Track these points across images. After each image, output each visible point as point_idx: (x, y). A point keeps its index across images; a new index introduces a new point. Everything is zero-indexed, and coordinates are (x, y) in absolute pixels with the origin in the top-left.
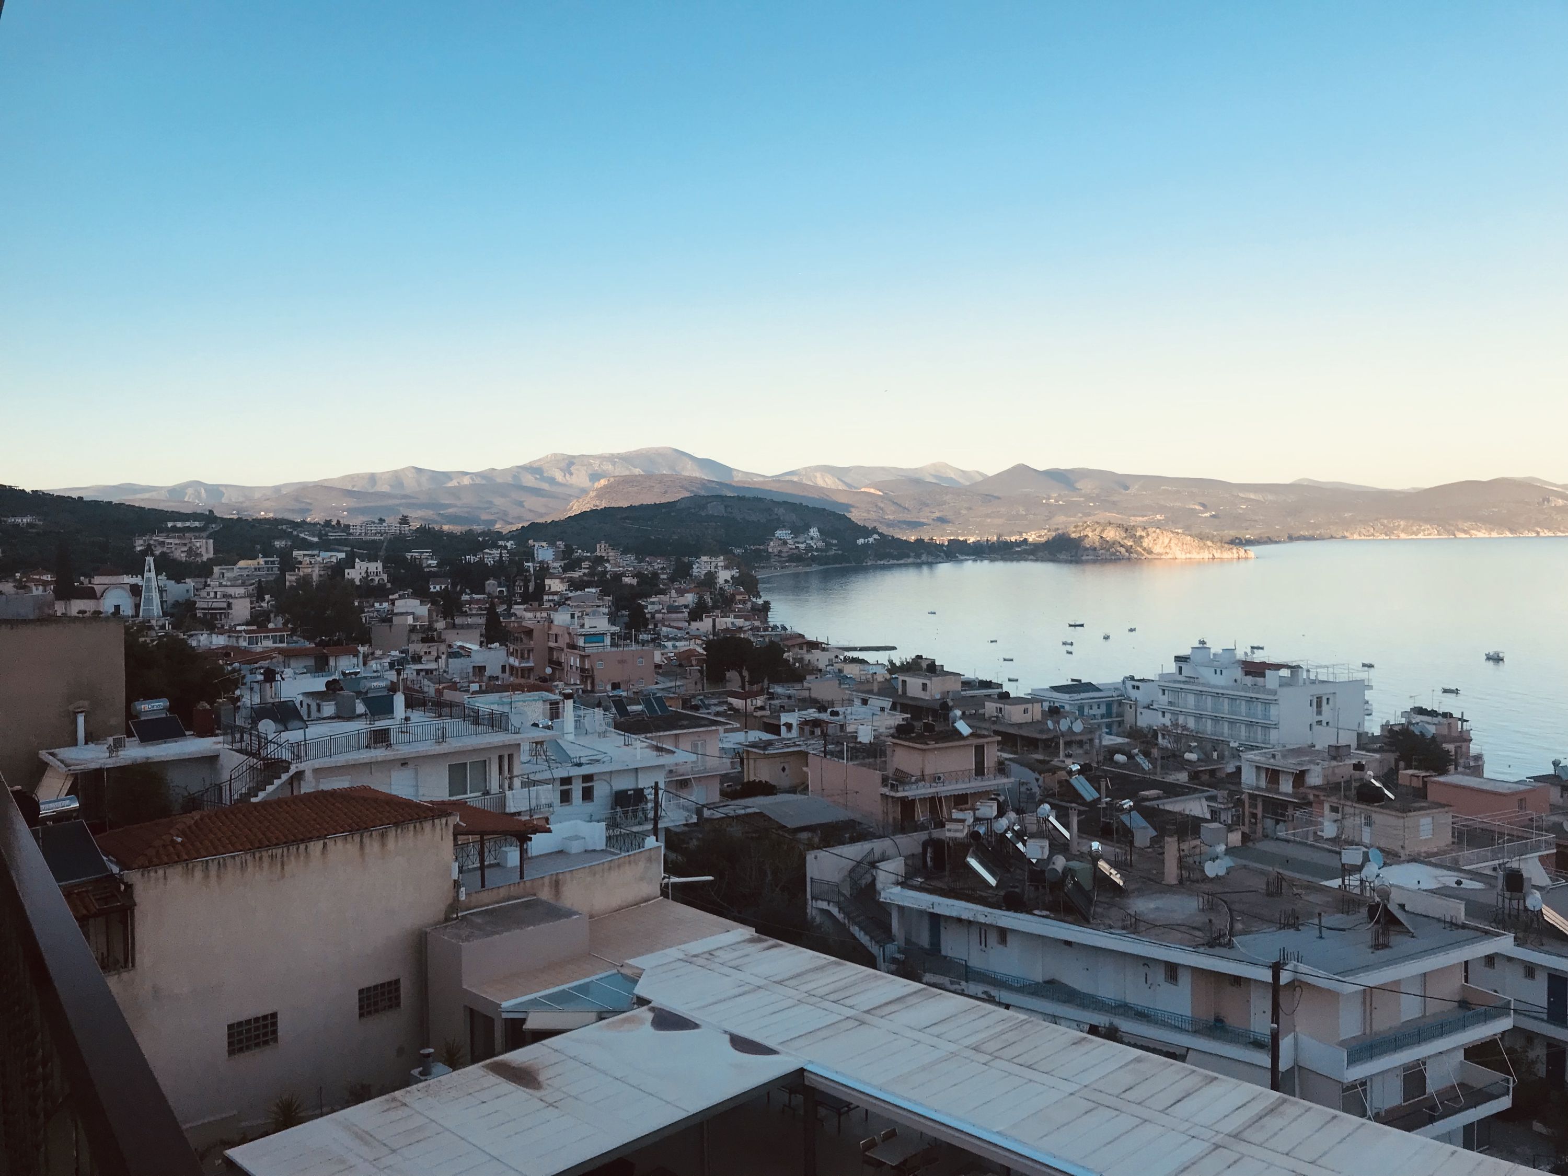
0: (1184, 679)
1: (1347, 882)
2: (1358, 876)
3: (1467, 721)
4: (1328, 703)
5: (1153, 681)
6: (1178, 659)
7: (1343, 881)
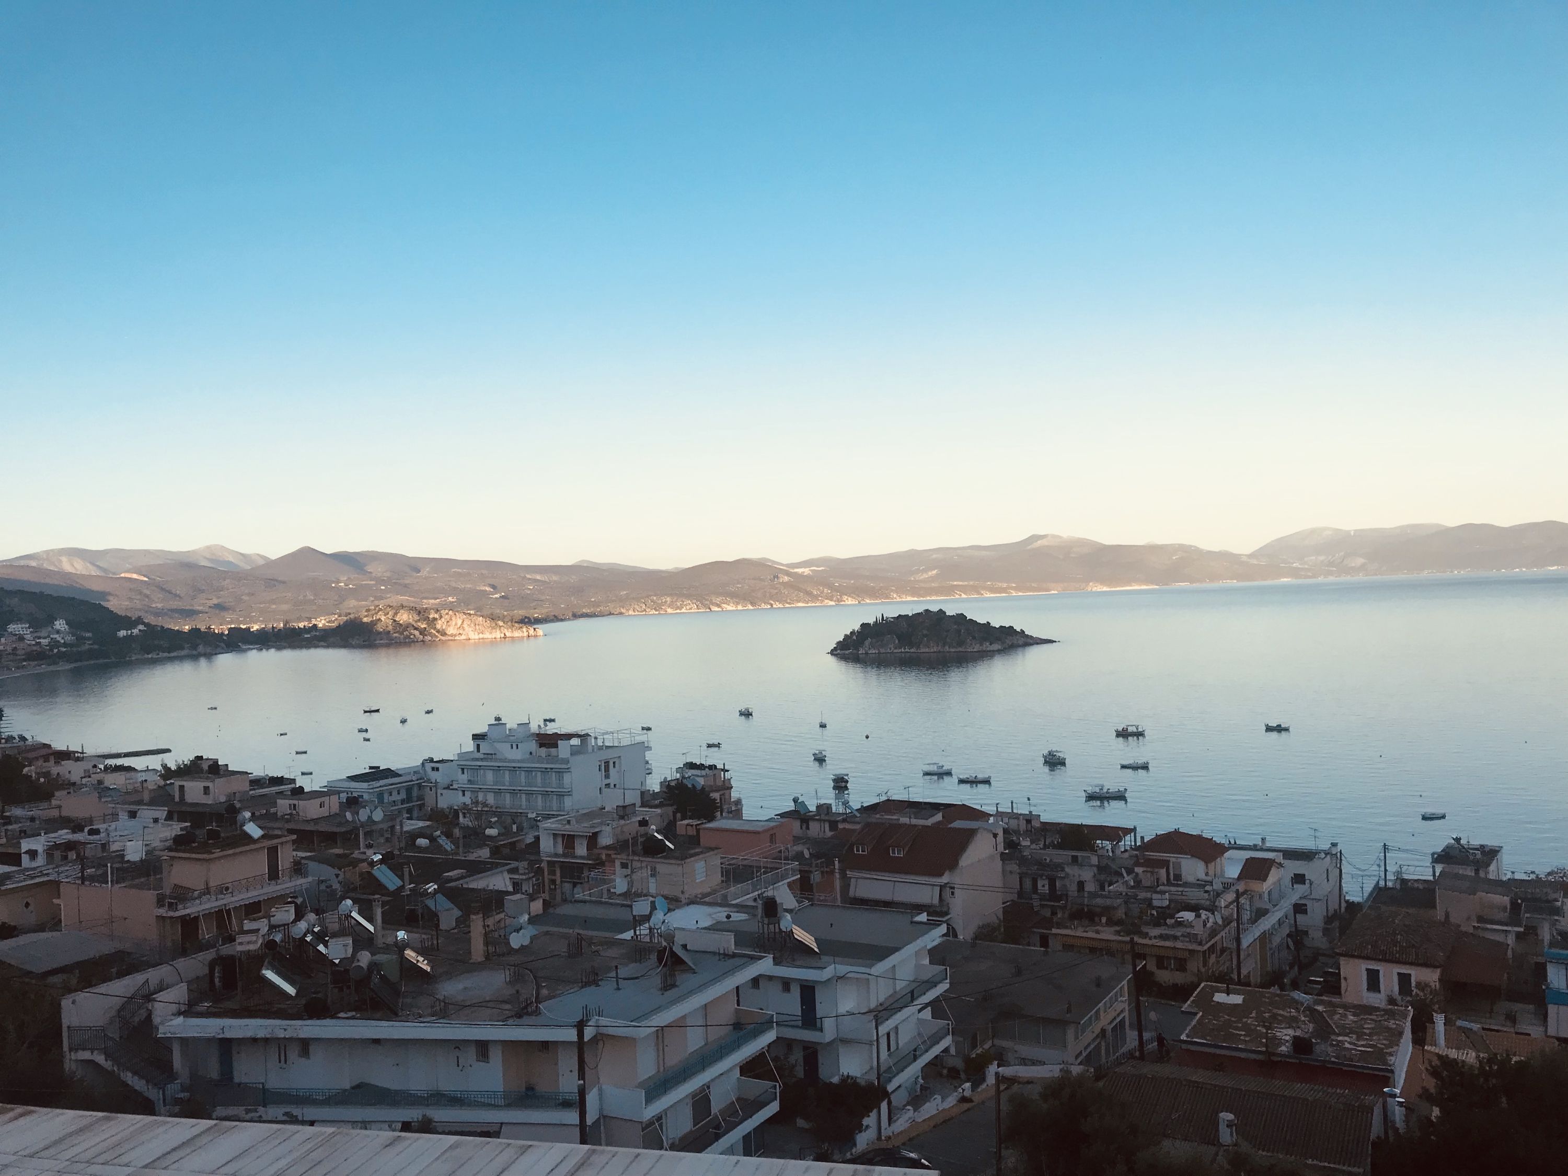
0: (482, 756)
1: (638, 933)
2: (647, 925)
3: (728, 771)
4: (614, 767)
5: (452, 761)
6: (476, 737)
7: (635, 932)
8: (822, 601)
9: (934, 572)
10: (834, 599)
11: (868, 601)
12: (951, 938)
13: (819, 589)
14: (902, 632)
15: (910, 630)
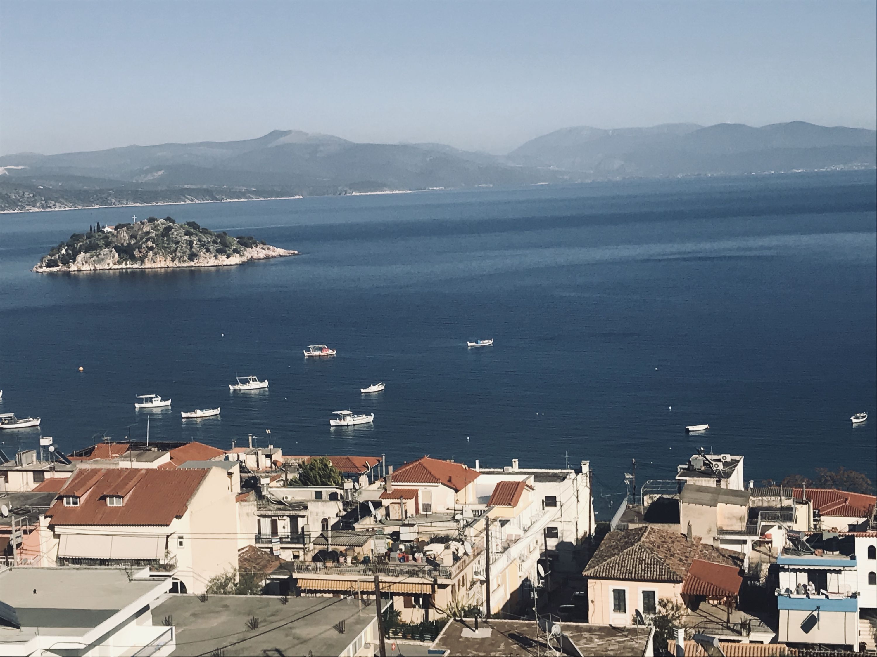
8: (23, 207)
9: (161, 173)
10: (38, 205)
11: (80, 208)
12: (179, 594)
13: (18, 193)
14: (122, 244)
15: (132, 243)
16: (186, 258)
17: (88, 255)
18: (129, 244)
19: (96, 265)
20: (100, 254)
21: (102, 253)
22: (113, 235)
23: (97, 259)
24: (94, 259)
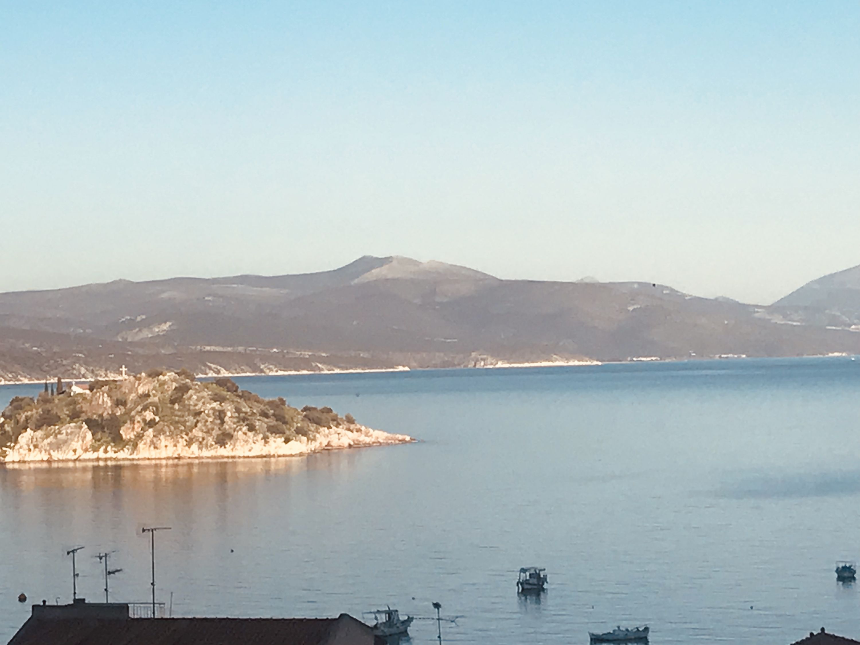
9: (165, 327)
14: (101, 416)
15: (118, 414)
16: (211, 440)
17: (39, 433)
18: (113, 416)
19: (51, 451)
20: (60, 433)
21: (64, 432)
22: (84, 399)
23: (54, 441)
24: (49, 440)
